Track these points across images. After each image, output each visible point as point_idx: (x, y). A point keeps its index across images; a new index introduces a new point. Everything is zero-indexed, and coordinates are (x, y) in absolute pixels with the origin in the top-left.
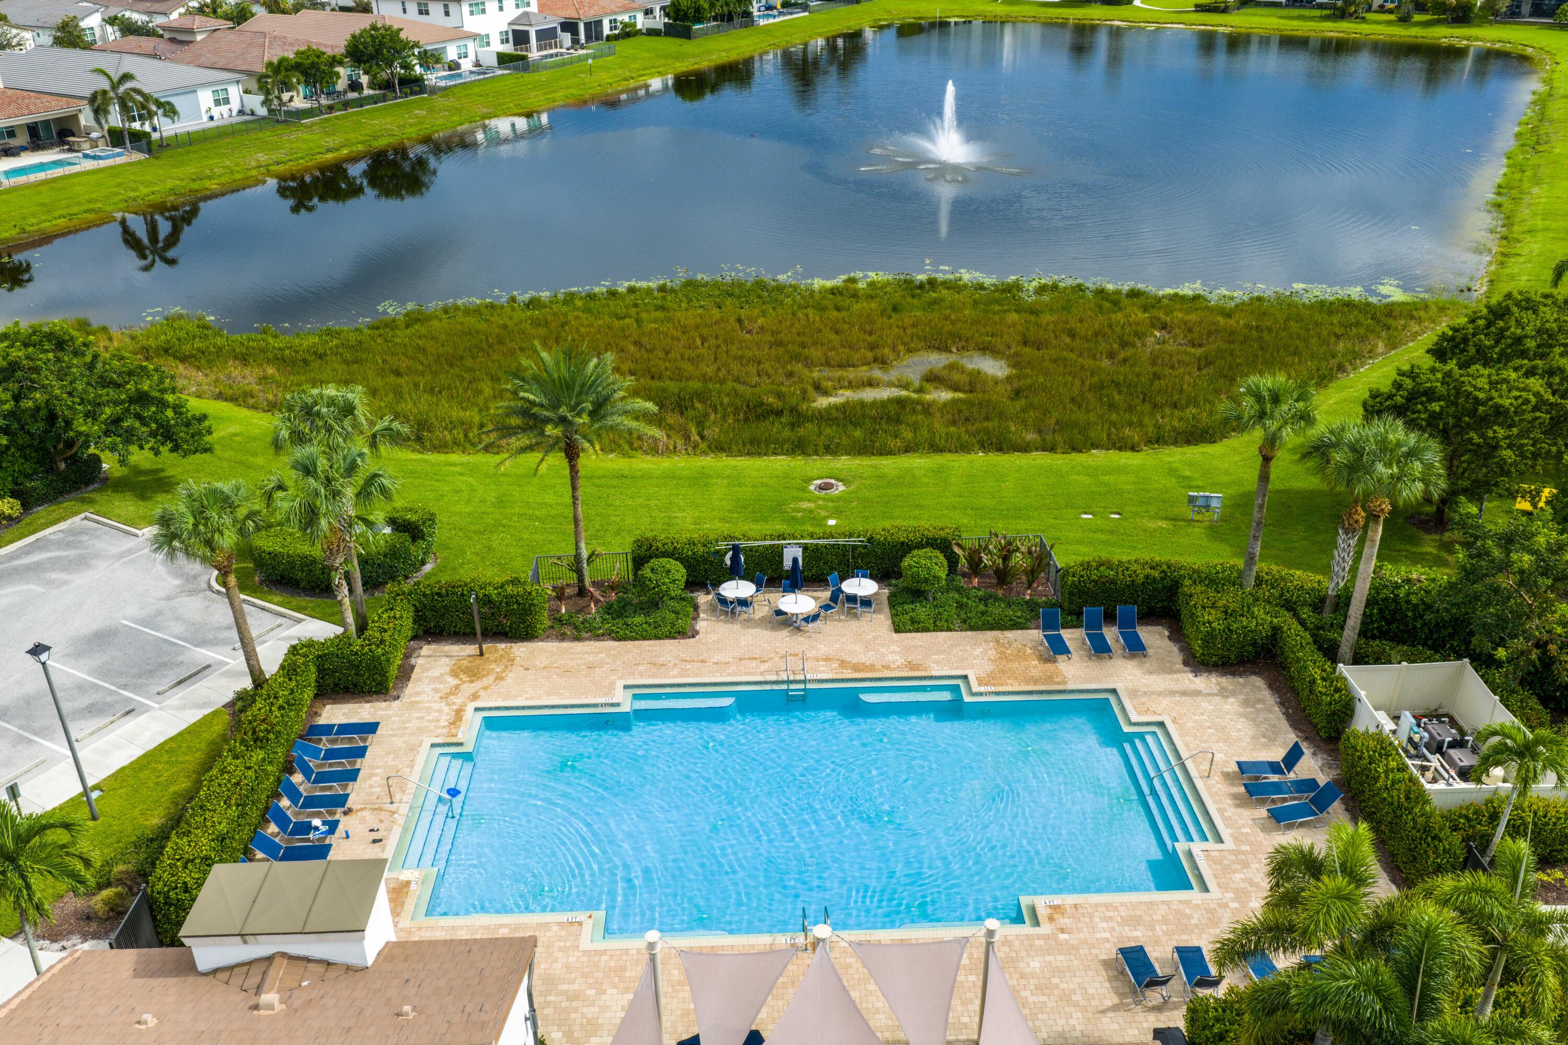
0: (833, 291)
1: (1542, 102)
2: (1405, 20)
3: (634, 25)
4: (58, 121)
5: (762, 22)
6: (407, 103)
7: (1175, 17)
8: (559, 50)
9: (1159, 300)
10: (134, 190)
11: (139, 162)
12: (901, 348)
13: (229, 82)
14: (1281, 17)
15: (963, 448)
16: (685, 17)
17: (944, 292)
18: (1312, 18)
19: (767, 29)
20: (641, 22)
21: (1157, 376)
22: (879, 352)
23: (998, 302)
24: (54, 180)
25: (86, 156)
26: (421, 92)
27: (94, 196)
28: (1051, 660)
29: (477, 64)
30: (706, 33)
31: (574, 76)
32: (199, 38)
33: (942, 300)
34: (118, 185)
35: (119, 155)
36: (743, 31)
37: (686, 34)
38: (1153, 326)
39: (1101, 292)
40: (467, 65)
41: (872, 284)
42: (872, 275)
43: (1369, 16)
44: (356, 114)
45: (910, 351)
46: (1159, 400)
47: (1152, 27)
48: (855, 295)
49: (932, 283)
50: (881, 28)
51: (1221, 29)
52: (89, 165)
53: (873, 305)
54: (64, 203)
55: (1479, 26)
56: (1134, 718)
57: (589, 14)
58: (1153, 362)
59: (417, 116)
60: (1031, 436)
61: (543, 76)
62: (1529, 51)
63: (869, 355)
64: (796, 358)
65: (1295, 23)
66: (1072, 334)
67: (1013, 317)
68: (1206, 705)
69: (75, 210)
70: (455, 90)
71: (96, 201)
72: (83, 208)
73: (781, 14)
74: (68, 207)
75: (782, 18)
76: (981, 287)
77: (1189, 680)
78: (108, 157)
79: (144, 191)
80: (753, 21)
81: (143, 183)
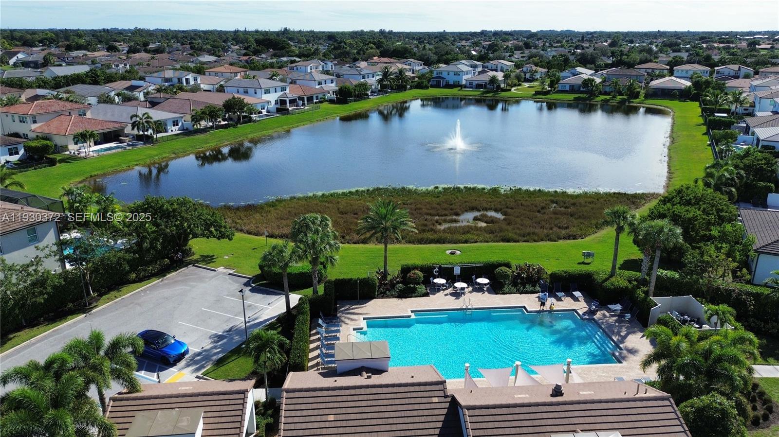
0: (431, 191)
3: (325, 98)
4: (114, 131)
5: (372, 97)
6: (246, 126)
8: (298, 107)
12: (462, 209)
13: (179, 117)
16: (344, 95)
19: (374, 100)
22: (455, 211)
23: (492, 194)
25: (128, 144)
26: (251, 122)
29: (268, 112)
30: (352, 101)
35: (142, 144)
36: (366, 101)
37: (345, 102)
39: (528, 191)
40: (264, 112)
41: (444, 188)
45: (466, 211)
48: (440, 192)
56: (584, 317)
57: (308, 94)
61: (295, 116)
63: (452, 212)
73: (378, 94)
78: (137, 145)
80: (368, 97)
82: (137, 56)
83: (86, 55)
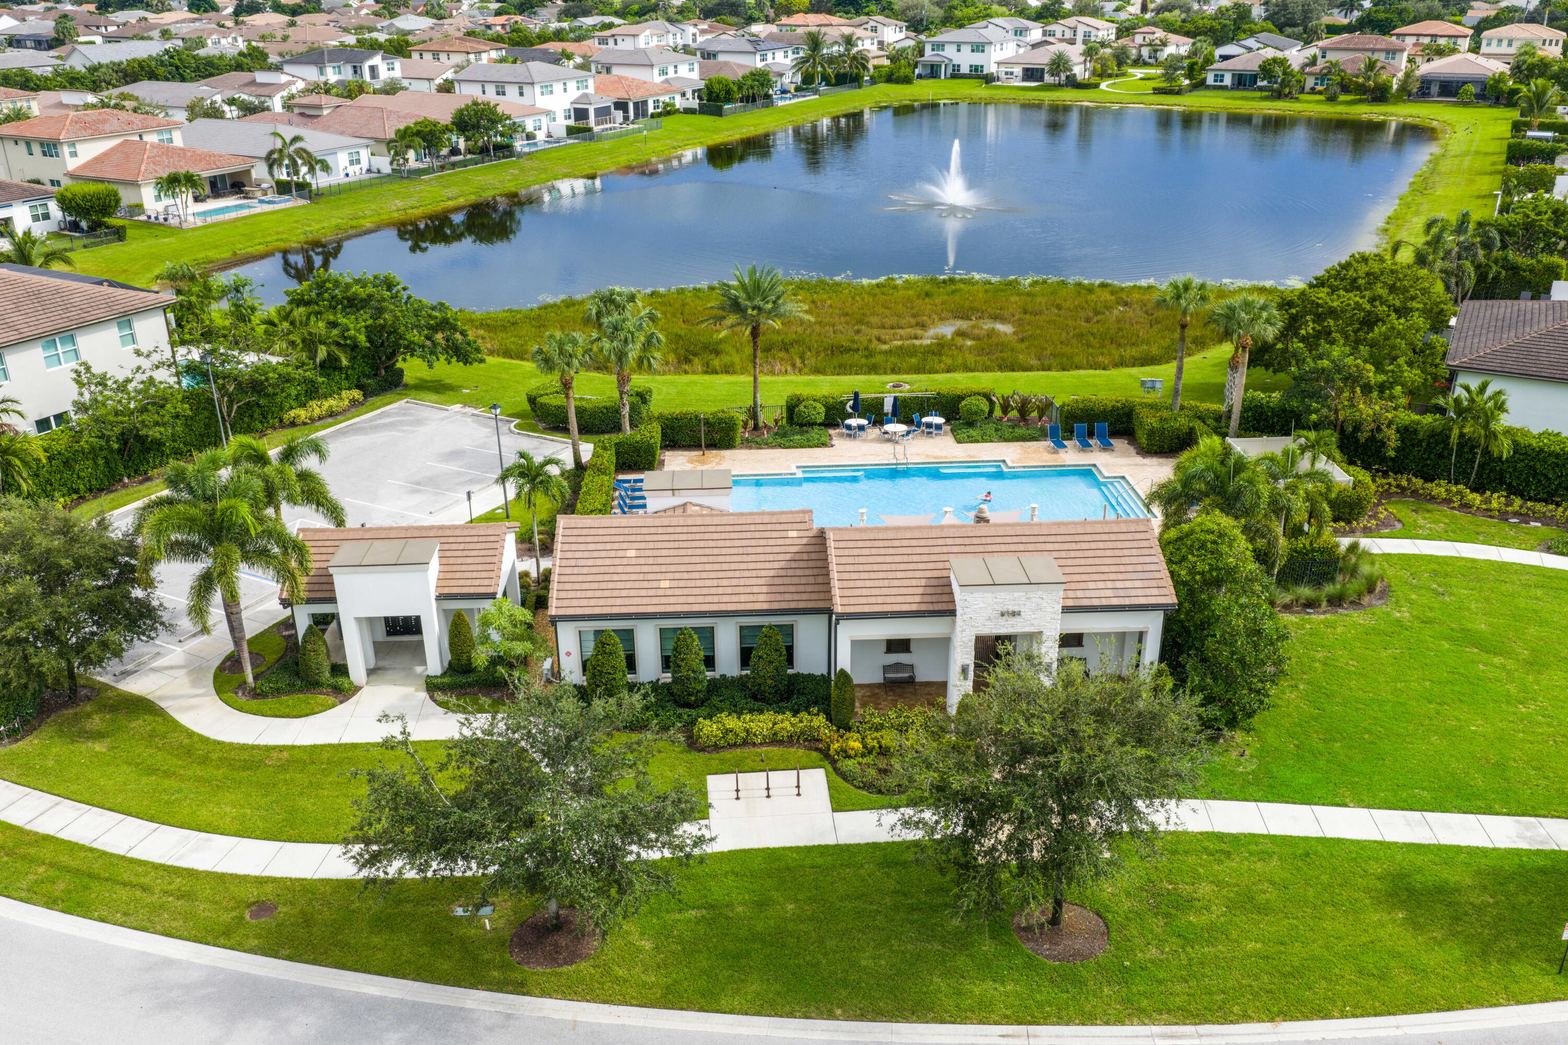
0: (878, 285)
1: (1435, 161)
2: (1332, 99)
3: (674, 105)
4: (232, 175)
5: (780, 103)
6: (501, 164)
7: (1135, 99)
8: (612, 125)
9: (1122, 289)
10: (308, 226)
11: (304, 206)
12: (935, 316)
13: (361, 146)
14: (1227, 98)
15: (986, 369)
16: (717, 98)
17: (962, 286)
18: (1253, 99)
19: (785, 109)
20: (679, 103)
21: (1120, 329)
22: (920, 319)
23: (1002, 291)
24: (245, 218)
25: (261, 202)
26: (511, 156)
27: (280, 229)
28: (1056, 452)
29: (549, 135)
30: (734, 111)
31: (631, 144)
32: (325, 112)
33: (961, 290)
34: (296, 222)
35: (288, 200)
36: (765, 111)
37: (719, 113)
38: (1118, 303)
39: (1079, 284)
40: (541, 136)
41: (907, 281)
42: (906, 276)
43: (1302, 97)
44: (460, 172)
45: (941, 319)
46: (1122, 341)
47: (1116, 107)
48: (895, 287)
49: (952, 281)
50: (882, 108)
51: (1175, 108)
52: (267, 208)
53: (910, 292)
54: (259, 234)
55: (1395, 104)
56: (1106, 474)
57: (637, 96)
58: (1118, 321)
59: (512, 174)
60: (1034, 362)
61: (606, 145)
62: (1435, 123)
63: (913, 321)
64: (860, 322)
65: (1239, 103)
66: (1059, 307)
67: (1014, 299)
68: (1148, 469)
69: (269, 239)
70: (538, 155)
71: (282, 233)
72: (275, 238)
73: (794, 96)
74: (263, 237)
75: (796, 100)
76: (990, 283)
77: (1139, 459)
78: (280, 202)
79: (316, 226)
80: (772, 102)
81: (314, 220)
82: (257, 20)
83: (146, 19)
